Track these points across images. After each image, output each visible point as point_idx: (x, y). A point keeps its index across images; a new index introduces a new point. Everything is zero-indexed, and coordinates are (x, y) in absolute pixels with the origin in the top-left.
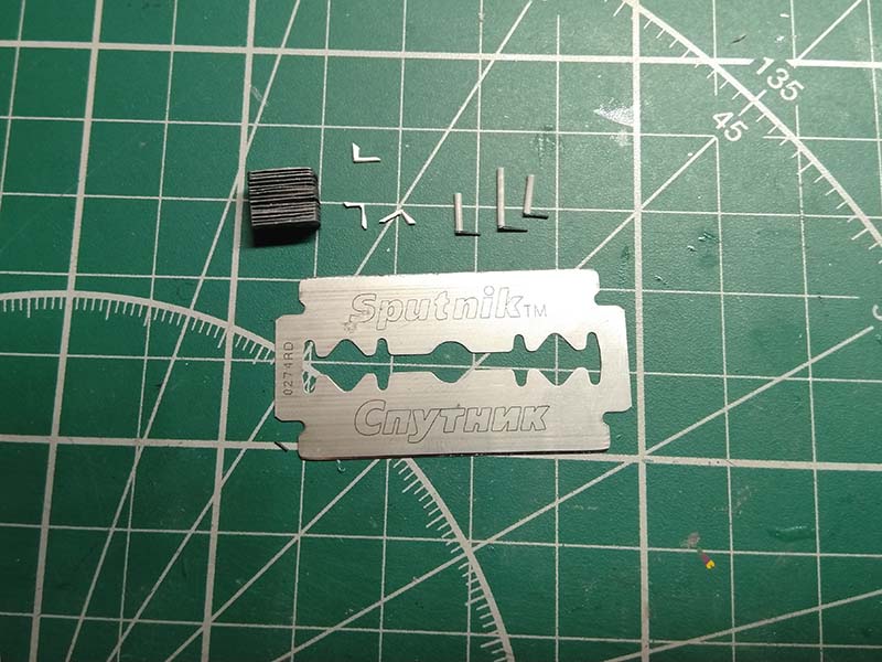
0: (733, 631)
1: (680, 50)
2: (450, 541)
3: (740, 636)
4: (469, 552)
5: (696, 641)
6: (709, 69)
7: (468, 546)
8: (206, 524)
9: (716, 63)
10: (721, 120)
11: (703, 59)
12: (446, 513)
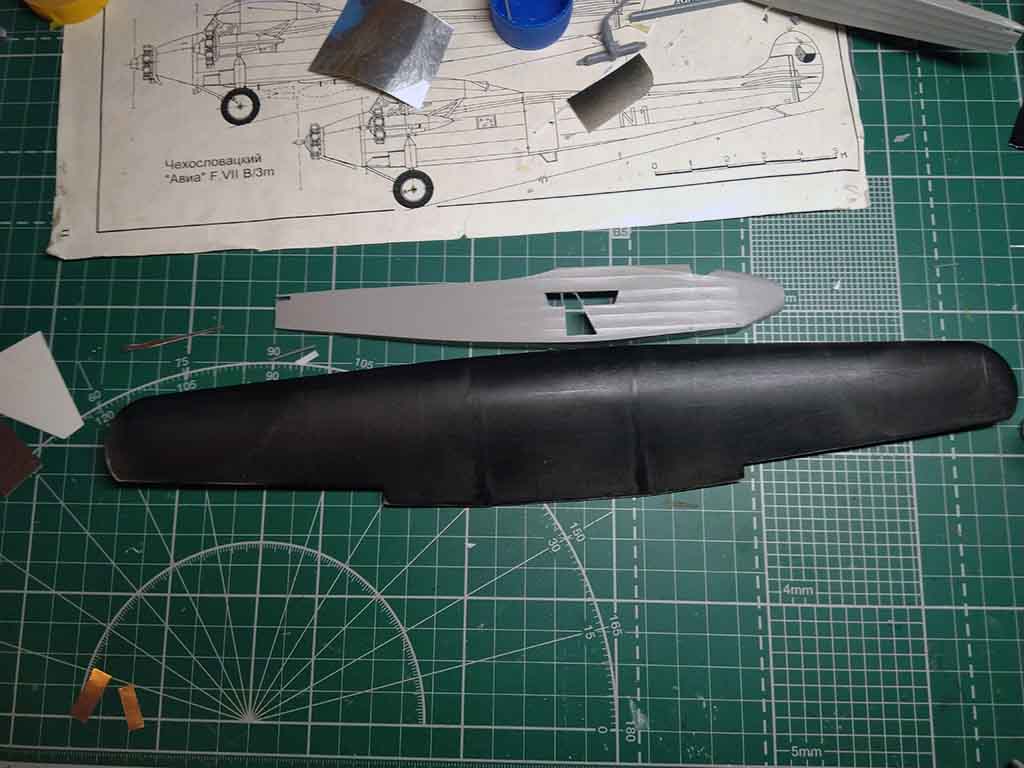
2: (397, 628)
3: (497, 659)
4: (404, 632)
5: (481, 661)
8: (312, 625)
12: (397, 619)
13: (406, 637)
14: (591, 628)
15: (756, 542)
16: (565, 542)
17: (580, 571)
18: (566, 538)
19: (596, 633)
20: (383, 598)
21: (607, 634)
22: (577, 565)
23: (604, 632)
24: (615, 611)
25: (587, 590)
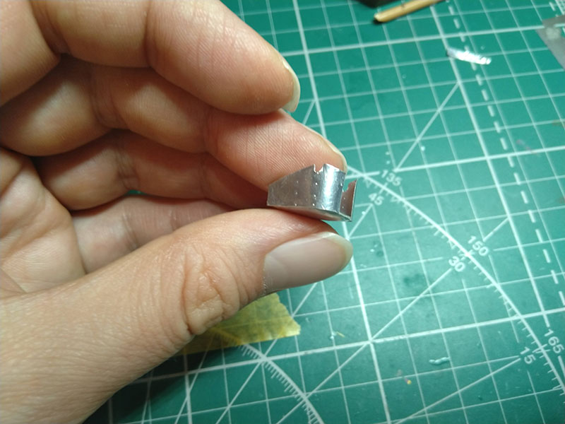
0: (425, 409)
2: (296, 396)
3: (429, 411)
4: (305, 399)
5: (411, 417)
6: (362, 179)
7: (305, 397)
8: (185, 411)
9: (366, 176)
11: (360, 174)
12: (292, 383)
13: (309, 405)
14: (527, 350)
16: (468, 259)
17: (495, 288)
18: (468, 254)
19: (535, 355)
20: (270, 360)
21: (549, 354)
22: (489, 282)
23: (544, 351)
24: (548, 325)
25: (510, 307)
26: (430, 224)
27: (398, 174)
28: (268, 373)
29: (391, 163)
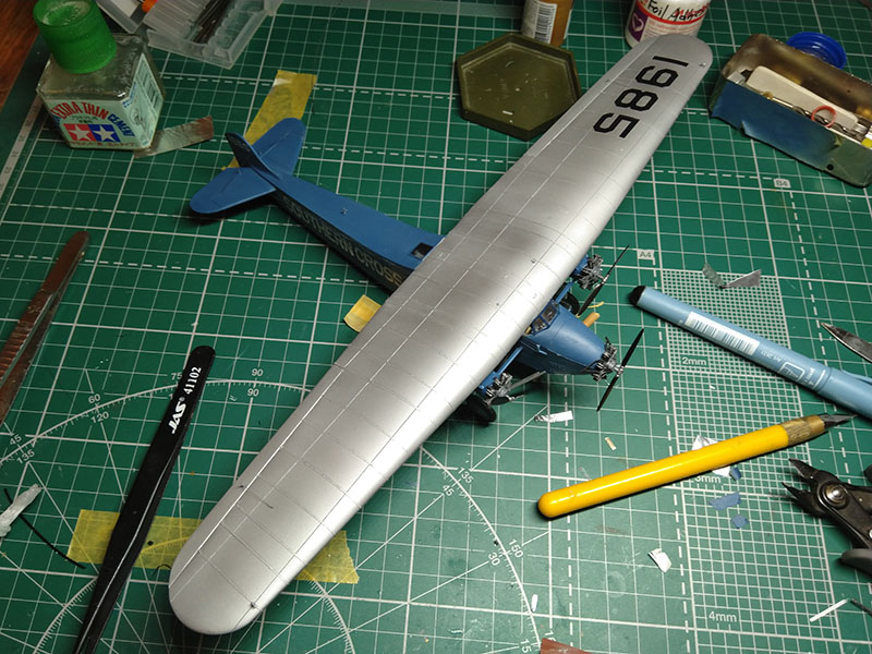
1: (434, 463)
2: (341, 629)
4: (347, 633)
6: (443, 470)
7: (347, 631)
9: (446, 469)
10: (446, 488)
11: (441, 467)
12: (341, 619)
13: (349, 637)
14: (527, 641)
15: (682, 569)
16: (504, 557)
17: (518, 586)
18: (506, 553)
19: (532, 647)
20: (330, 598)
22: (515, 580)
24: (551, 627)
25: (525, 603)
26: (484, 521)
27: (471, 474)
28: (326, 607)
29: (469, 463)
